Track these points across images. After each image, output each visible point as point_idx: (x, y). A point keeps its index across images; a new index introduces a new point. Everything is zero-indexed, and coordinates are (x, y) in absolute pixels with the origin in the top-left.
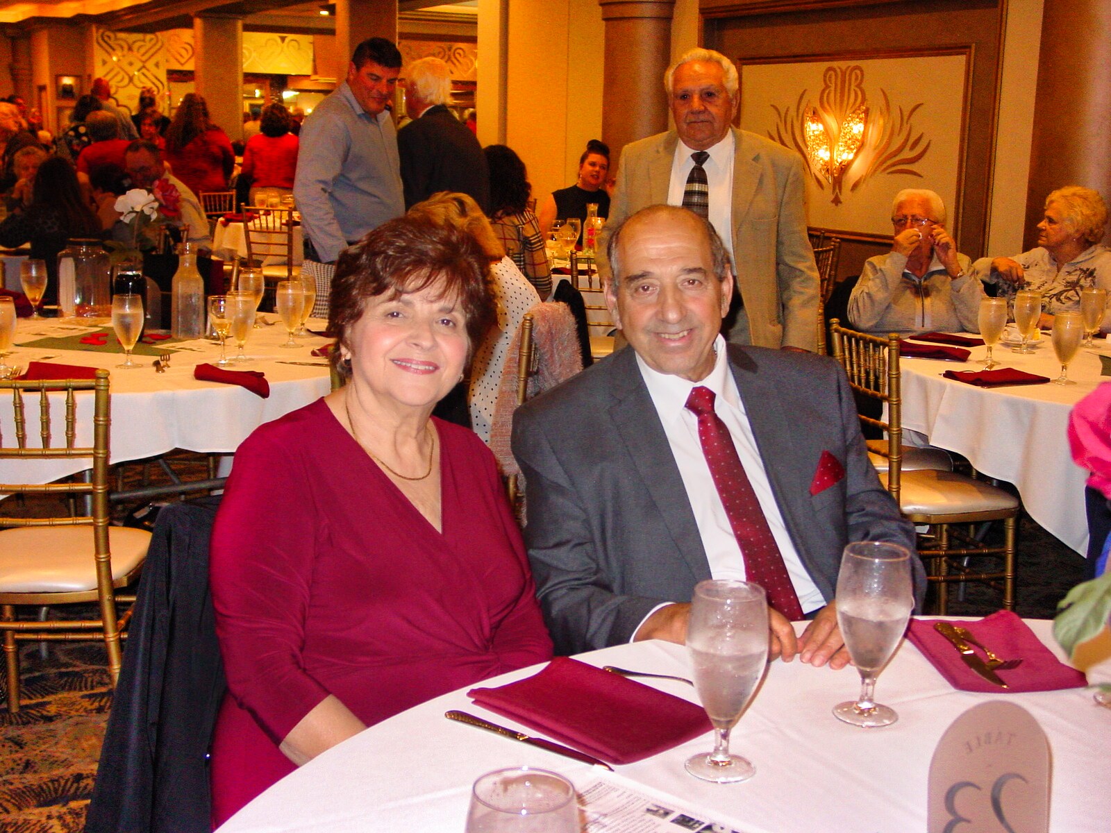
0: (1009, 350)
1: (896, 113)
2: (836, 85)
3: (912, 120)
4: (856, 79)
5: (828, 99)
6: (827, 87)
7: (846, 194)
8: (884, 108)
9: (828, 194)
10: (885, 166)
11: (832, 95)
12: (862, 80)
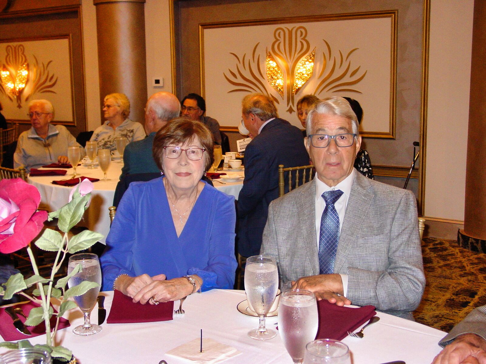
0: (87, 168)
1: (41, 65)
2: (12, 53)
3: (48, 69)
4: (21, 51)
5: (9, 59)
6: (8, 54)
7: (23, 103)
8: (36, 63)
9: (15, 104)
10: (39, 89)
11: (11, 58)
12: (24, 51)
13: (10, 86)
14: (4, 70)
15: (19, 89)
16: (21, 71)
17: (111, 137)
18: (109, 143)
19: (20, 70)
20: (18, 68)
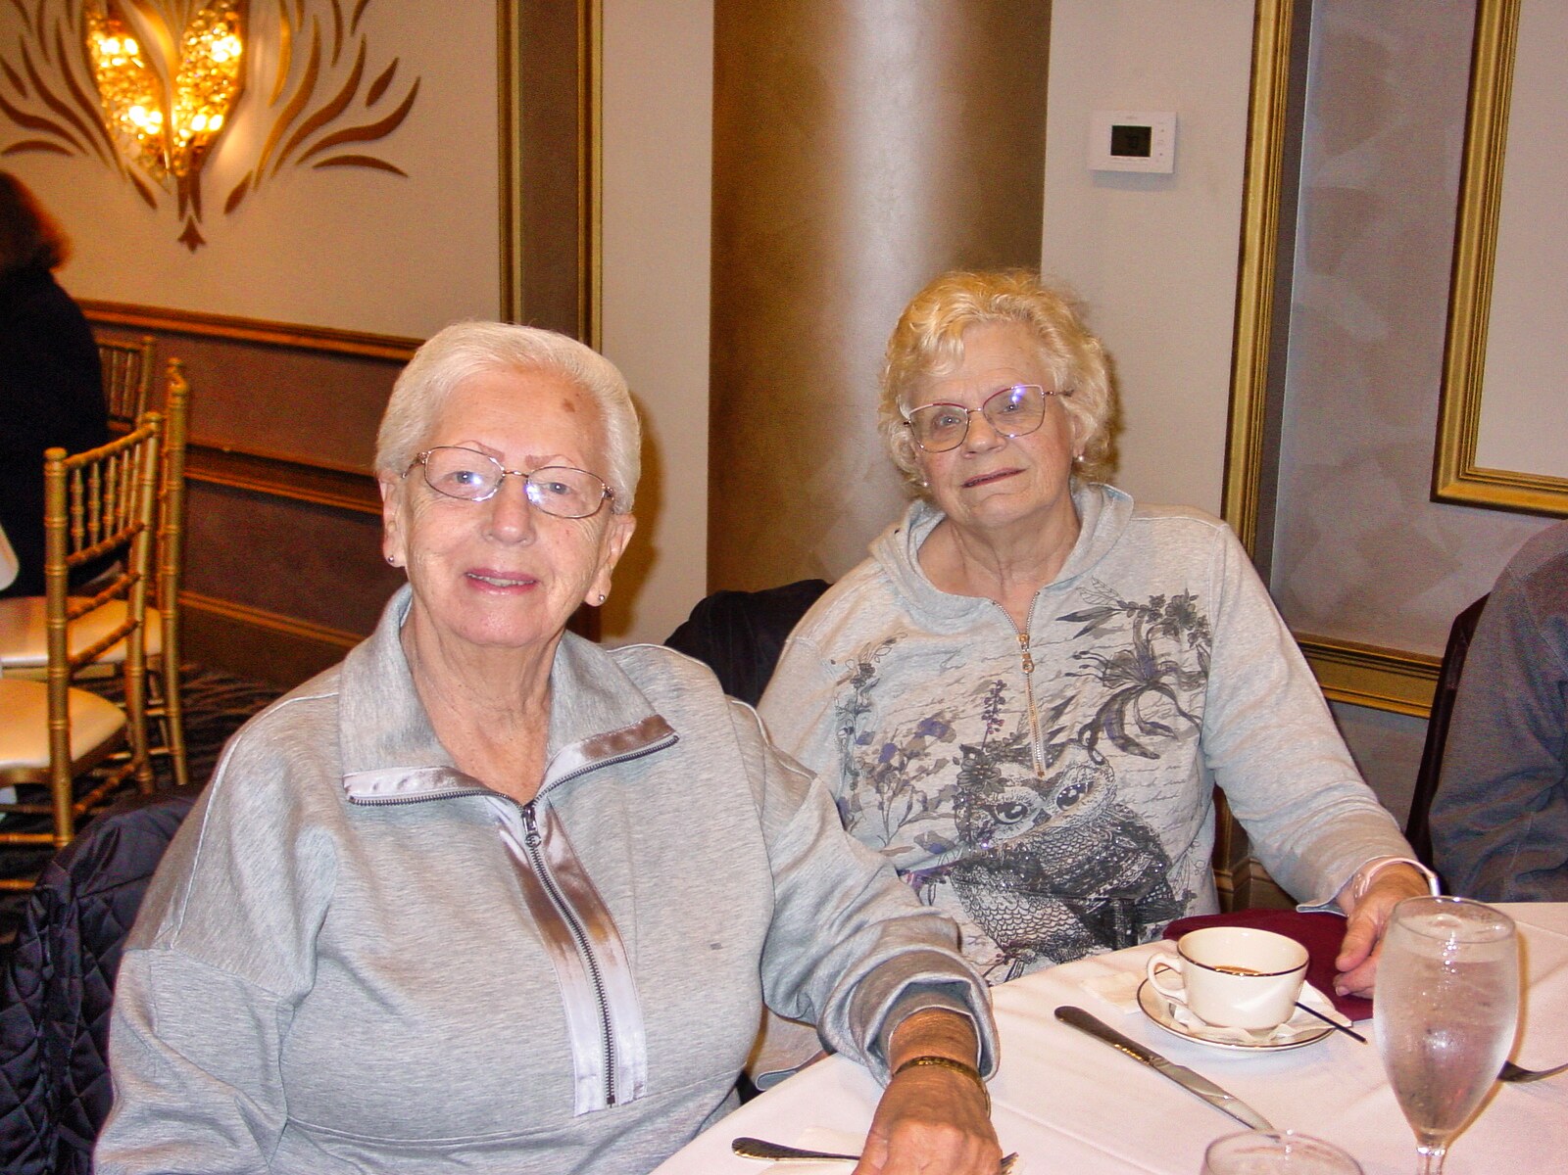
13: (140, 118)
14: (108, 32)
15: (191, 141)
16: (206, 37)
17: (1015, 699)
18: (1008, 769)
19: (198, 32)
20: (192, 17)
